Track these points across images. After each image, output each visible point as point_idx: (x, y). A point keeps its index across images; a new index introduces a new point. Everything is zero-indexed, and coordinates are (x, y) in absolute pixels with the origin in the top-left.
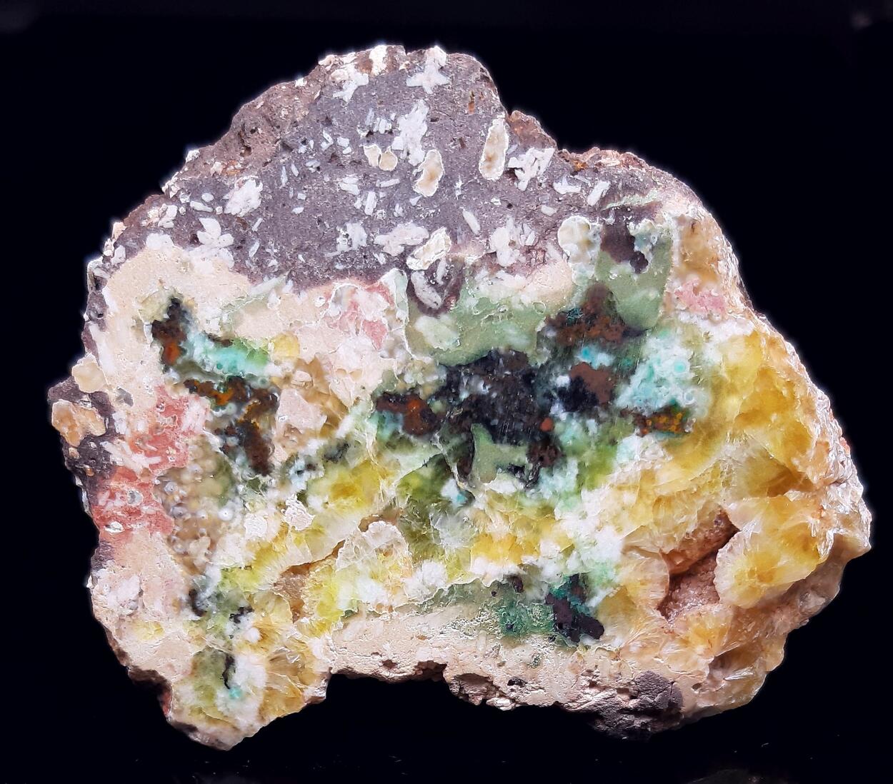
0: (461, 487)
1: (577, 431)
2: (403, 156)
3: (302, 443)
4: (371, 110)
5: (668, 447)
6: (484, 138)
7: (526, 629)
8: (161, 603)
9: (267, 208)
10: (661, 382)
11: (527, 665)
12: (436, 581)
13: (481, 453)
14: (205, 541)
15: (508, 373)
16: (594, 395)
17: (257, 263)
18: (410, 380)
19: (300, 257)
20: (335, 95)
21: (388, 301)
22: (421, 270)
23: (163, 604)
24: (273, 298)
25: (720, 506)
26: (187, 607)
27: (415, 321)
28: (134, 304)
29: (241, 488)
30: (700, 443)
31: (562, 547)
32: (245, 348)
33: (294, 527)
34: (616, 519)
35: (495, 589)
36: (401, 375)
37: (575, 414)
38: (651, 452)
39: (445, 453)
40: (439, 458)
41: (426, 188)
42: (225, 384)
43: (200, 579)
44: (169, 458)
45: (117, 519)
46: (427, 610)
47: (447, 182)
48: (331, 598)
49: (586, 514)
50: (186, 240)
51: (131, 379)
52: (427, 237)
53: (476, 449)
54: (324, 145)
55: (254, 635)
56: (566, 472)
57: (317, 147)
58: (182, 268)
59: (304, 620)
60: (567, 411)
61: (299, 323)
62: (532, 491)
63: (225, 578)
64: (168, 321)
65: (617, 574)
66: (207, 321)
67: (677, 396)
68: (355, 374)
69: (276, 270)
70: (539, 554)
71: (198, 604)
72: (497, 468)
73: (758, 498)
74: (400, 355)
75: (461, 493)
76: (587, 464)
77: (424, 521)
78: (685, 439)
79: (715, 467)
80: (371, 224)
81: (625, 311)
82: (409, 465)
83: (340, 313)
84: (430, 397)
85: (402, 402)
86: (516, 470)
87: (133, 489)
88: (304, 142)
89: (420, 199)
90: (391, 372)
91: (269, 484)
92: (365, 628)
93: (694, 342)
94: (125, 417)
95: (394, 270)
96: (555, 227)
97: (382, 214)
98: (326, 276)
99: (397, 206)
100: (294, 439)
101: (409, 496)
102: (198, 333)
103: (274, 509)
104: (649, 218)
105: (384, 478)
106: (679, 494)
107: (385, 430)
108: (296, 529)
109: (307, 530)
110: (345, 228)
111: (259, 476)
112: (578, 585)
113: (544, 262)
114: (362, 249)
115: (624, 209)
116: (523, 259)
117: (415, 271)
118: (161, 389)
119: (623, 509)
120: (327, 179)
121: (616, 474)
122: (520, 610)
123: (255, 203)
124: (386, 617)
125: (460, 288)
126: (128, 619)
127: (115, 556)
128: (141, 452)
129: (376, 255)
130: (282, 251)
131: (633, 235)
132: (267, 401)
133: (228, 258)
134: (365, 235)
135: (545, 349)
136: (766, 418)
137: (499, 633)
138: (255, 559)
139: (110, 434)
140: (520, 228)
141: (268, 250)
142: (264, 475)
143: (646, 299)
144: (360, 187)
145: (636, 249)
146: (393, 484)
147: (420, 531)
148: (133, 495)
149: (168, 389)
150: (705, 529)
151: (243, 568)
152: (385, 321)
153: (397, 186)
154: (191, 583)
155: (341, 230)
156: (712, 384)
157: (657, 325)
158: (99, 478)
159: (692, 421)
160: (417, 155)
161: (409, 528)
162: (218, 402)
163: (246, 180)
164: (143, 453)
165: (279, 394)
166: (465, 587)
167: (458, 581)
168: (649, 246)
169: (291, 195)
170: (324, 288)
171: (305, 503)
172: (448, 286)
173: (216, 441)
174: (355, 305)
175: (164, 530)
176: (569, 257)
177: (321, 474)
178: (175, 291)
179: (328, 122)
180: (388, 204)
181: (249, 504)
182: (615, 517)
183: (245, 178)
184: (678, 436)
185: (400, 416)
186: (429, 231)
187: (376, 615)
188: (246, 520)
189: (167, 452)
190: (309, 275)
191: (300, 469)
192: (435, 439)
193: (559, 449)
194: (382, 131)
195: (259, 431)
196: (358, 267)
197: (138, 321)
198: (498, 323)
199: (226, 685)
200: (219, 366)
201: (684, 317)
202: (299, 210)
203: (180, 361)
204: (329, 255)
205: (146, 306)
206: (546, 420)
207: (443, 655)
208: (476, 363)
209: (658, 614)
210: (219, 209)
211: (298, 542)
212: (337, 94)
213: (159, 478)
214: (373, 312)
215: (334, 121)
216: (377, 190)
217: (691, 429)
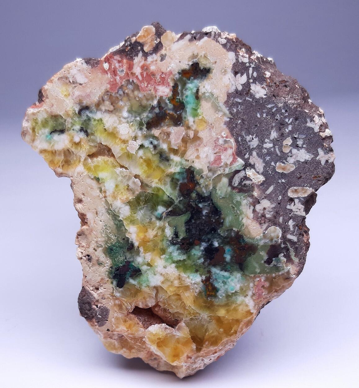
0: (164, 214)
1: (198, 255)
2: (290, 154)
3: (164, 141)
4: (305, 136)
5: (200, 293)
6: (304, 186)
7: (112, 256)
8: (79, 94)
9: (256, 102)
10: (224, 283)
11: (98, 260)
12: (122, 214)
13: (179, 218)
14: (112, 108)
15: (214, 221)
16: (213, 258)
17: (233, 103)
18: (201, 181)
19: (240, 121)
20: (308, 119)
21: (231, 163)
22: (246, 175)
23: (79, 95)
24: (221, 114)
25: (182, 319)
26: (81, 107)
27: (225, 177)
28: (204, 53)
29: (138, 119)
30: (205, 304)
31: (150, 262)
32: (197, 106)
33: (128, 146)
34: (166, 280)
35: (126, 239)
36: (202, 177)
37: (204, 253)
38: (197, 287)
39: (176, 204)
40: (173, 201)
41: (279, 167)
42: (180, 101)
43: (94, 110)
44: (143, 84)
45: (110, 66)
46: (109, 213)
47: (283, 175)
48: (102, 170)
49: (166, 268)
50: (235, 69)
51: (172, 59)
52: (260, 173)
53: (180, 216)
54: (287, 120)
55: (77, 140)
56: (180, 255)
57: (286, 117)
58: (224, 70)
59: (89, 160)
60: (205, 249)
61: (213, 127)
62: (170, 244)
63: (98, 121)
64: (200, 69)
65: (145, 287)
66: (204, 87)
67: (221, 290)
68: (198, 157)
69: (232, 112)
70: (145, 253)
71: (83, 111)
72: (175, 227)
73: (189, 333)
74: (210, 174)
75: (161, 215)
76: (186, 263)
77: (146, 202)
78: (205, 299)
79: (197, 313)
80: (260, 147)
81: (249, 262)
82: (167, 189)
83: (221, 144)
84: (197, 191)
85: (191, 180)
86: (176, 234)
87: (125, 71)
88: (286, 111)
89: (274, 166)
90: (203, 172)
91: (143, 131)
92: (94, 188)
93: (243, 291)
94: (155, 59)
95: (243, 163)
96: (275, 224)
97: (265, 152)
98: (235, 134)
99: (269, 157)
100: (165, 137)
101: (154, 193)
102: (198, 84)
103: (133, 135)
104: (287, 261)
105: (159, 180)
106: (183, 302)
107: (178, 176)
108: (128, 147)
109: (129, 152)
110: (255, 137)
111: (145, 126)
112: (137, 273)
113: (260, 224)
114: (249, 147)
115: (288, 250)
116: (260, 215)
117: (245, 172)
118: (171, 73)
119: (172, 282)
120: (274, 125)
121: (185, 276)
122: (120, 252)
123: (257, 96)
124: (101, 196)
125: (243, 193)
126: (68, 81)
127: (94, 69)
128: (142, 70)
129: (248, 154)
130: (240, 113)
131: (279, 256)
132: (178, 121)
133: (232, 90)
134: (255, 146)
135: (226, 233)
136: (220, 327)
137: (108, 245)
138: (110, 132)
139: (146, 55)
140: (271, 210)
141: (239, 106)
142: (146, 128)
143: (255, 268)
144: (273, 139)
145: (274, 259)
146: (157, 185)
147: (141, 201)
148: (122, 71)
149: (171, 76)
150: (172, 316)
151: (104, 128)
152: (222, 164)
153: (277, 155)
154: (92, 106)
155: (254, 136)
156: (229, 303)
157: (246, 275)
158: (125, 54)
159: (212, 299)
160: (291, 160)
161: (141, 196)
162: (172, 99)
163: (266, 90)
164: (141, 71)
165: (182, 126)
166: (123, 227)
167: (125, 223)
168: (276, 264)
169: (264, 111)
170: (230, 135)
171: (139, 149)
172: (242, 187)
173: (155, 103)
174: (226, 149)
175: (111, 88)
176: (265, 233)
177: (153, 153)
178: (213, 69)
179: (296, 119)
180: (269, 153)
181: (133, 124)
182: (168, 280)
183: (267, 89)
184: (205, 295)
185: (186, 181)
186: (262, 173)
187: (101, 191)
188: (125, 124)
189: (145, 82)
190: (233, 127)
191: (153, 143)
192: (180, 198)
193: (189, 250)
194: (298, 143)
195: (164, 121)
196: (241, 147)
197: (197, 56)
198: (232, 212)
199: (52, 132)
200: (187, 97)
201: (251, 285)
202: (259, 116)
203: (184, 79)
204: (244, 134)
205: (204, 58)
206: (199, 242)
207: (92, 224)
208: (215, 207)
209: (133, 307)
210: (251, 81)
211: (122, 149)
212: (308, 120)
213: (133, 81)
214: (225, 158)
215: (298, 122)
216: (274, 147)
217: (209, 300)
